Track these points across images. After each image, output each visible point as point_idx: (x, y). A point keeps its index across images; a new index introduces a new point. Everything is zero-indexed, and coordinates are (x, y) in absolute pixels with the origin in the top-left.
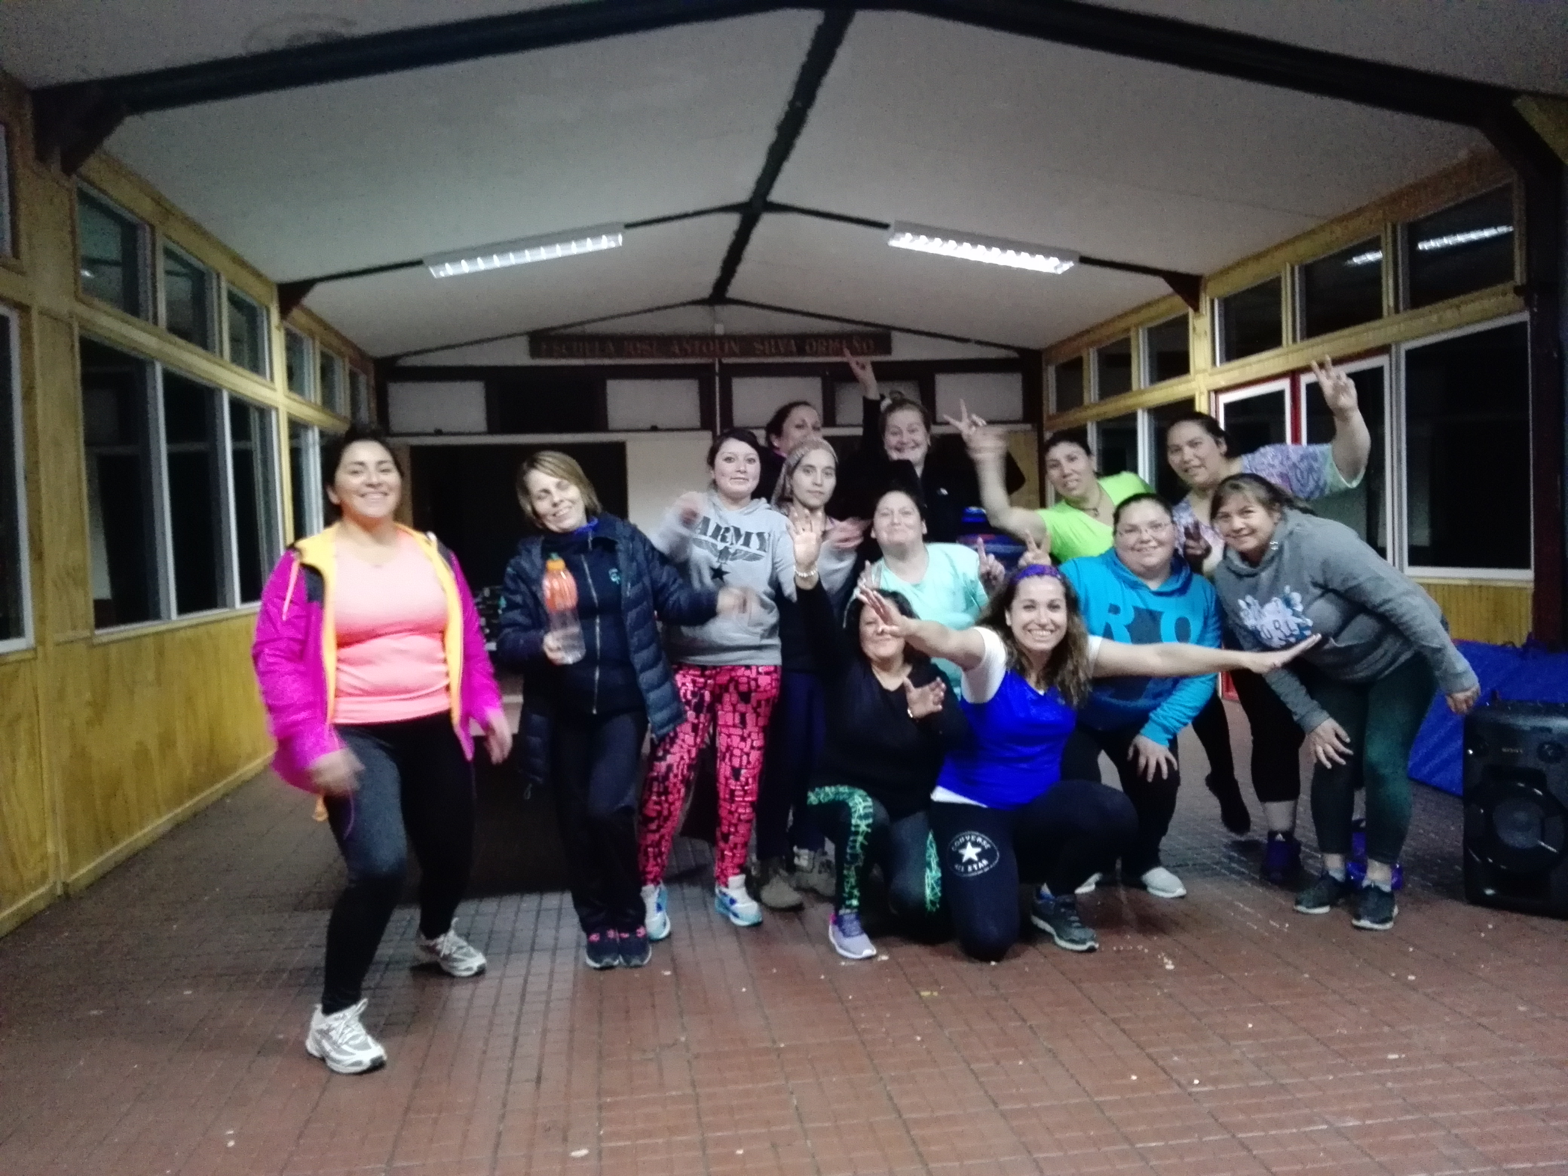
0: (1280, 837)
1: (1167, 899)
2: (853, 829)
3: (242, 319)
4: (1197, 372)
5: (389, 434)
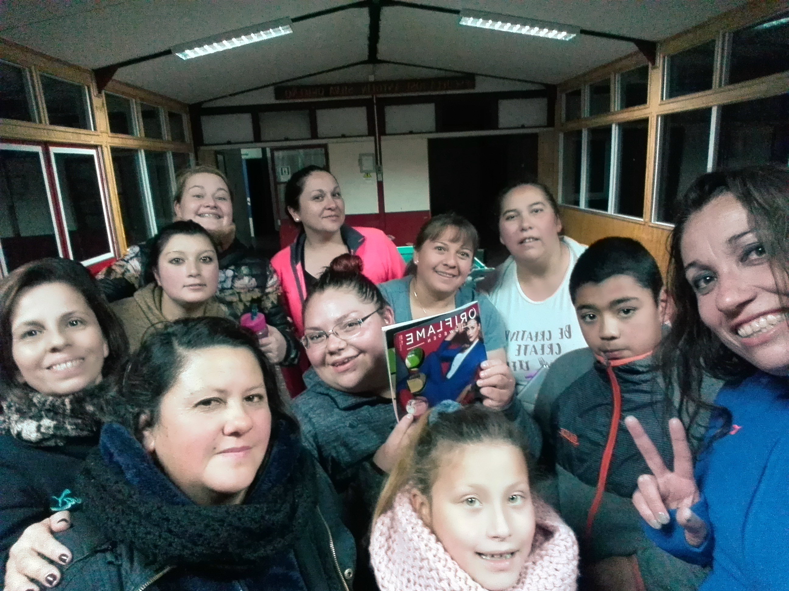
5: (203, 144)
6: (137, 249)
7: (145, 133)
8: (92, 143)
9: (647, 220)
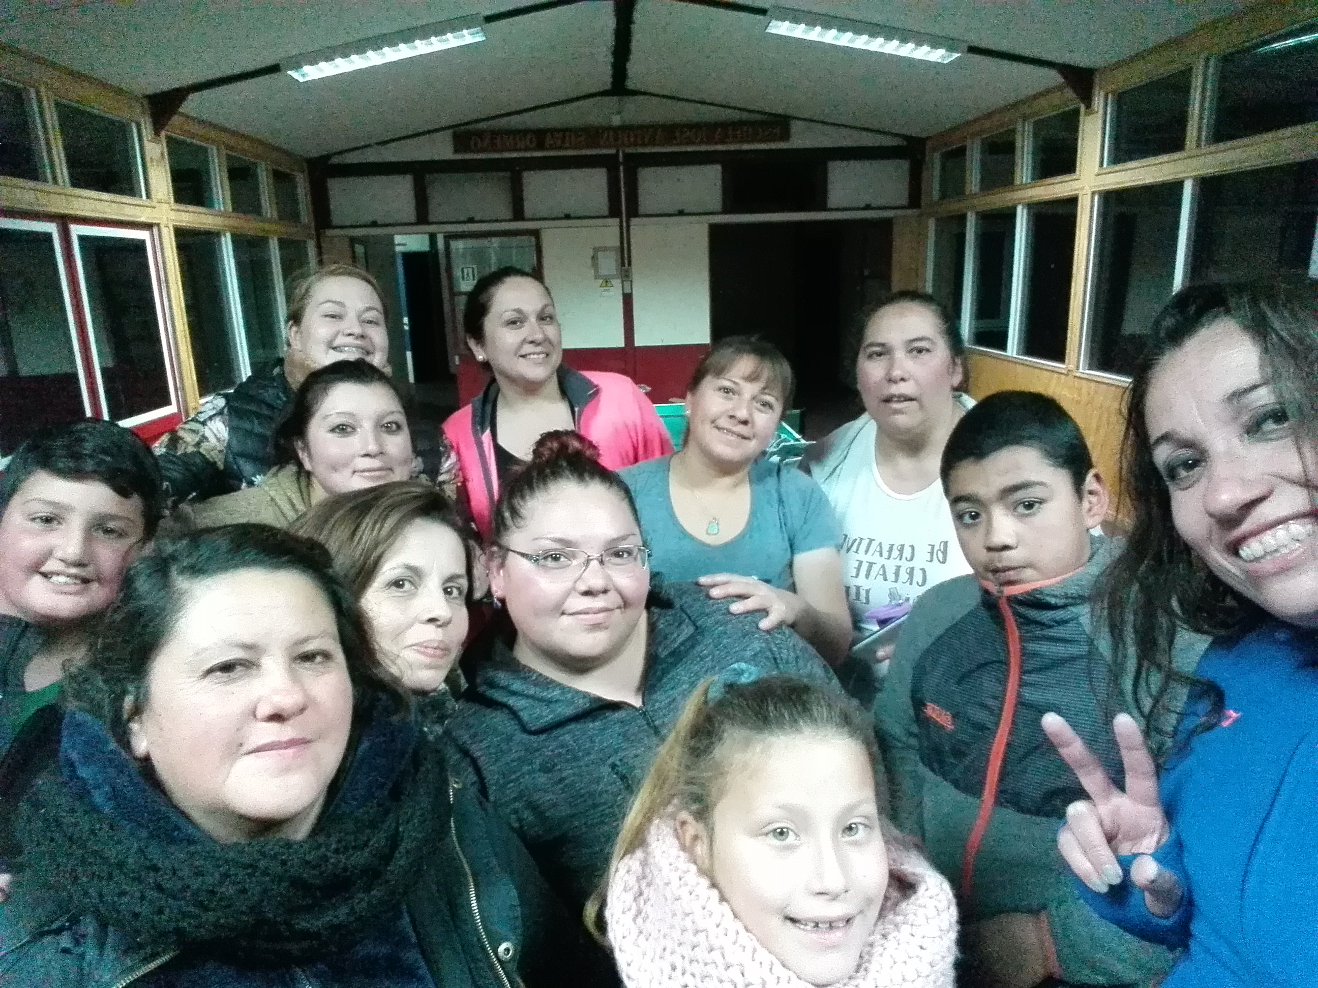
5: (330, 226)
6: (221, 402)
7: (233, 205)
8: (143, 219)
9: (1071, 367)
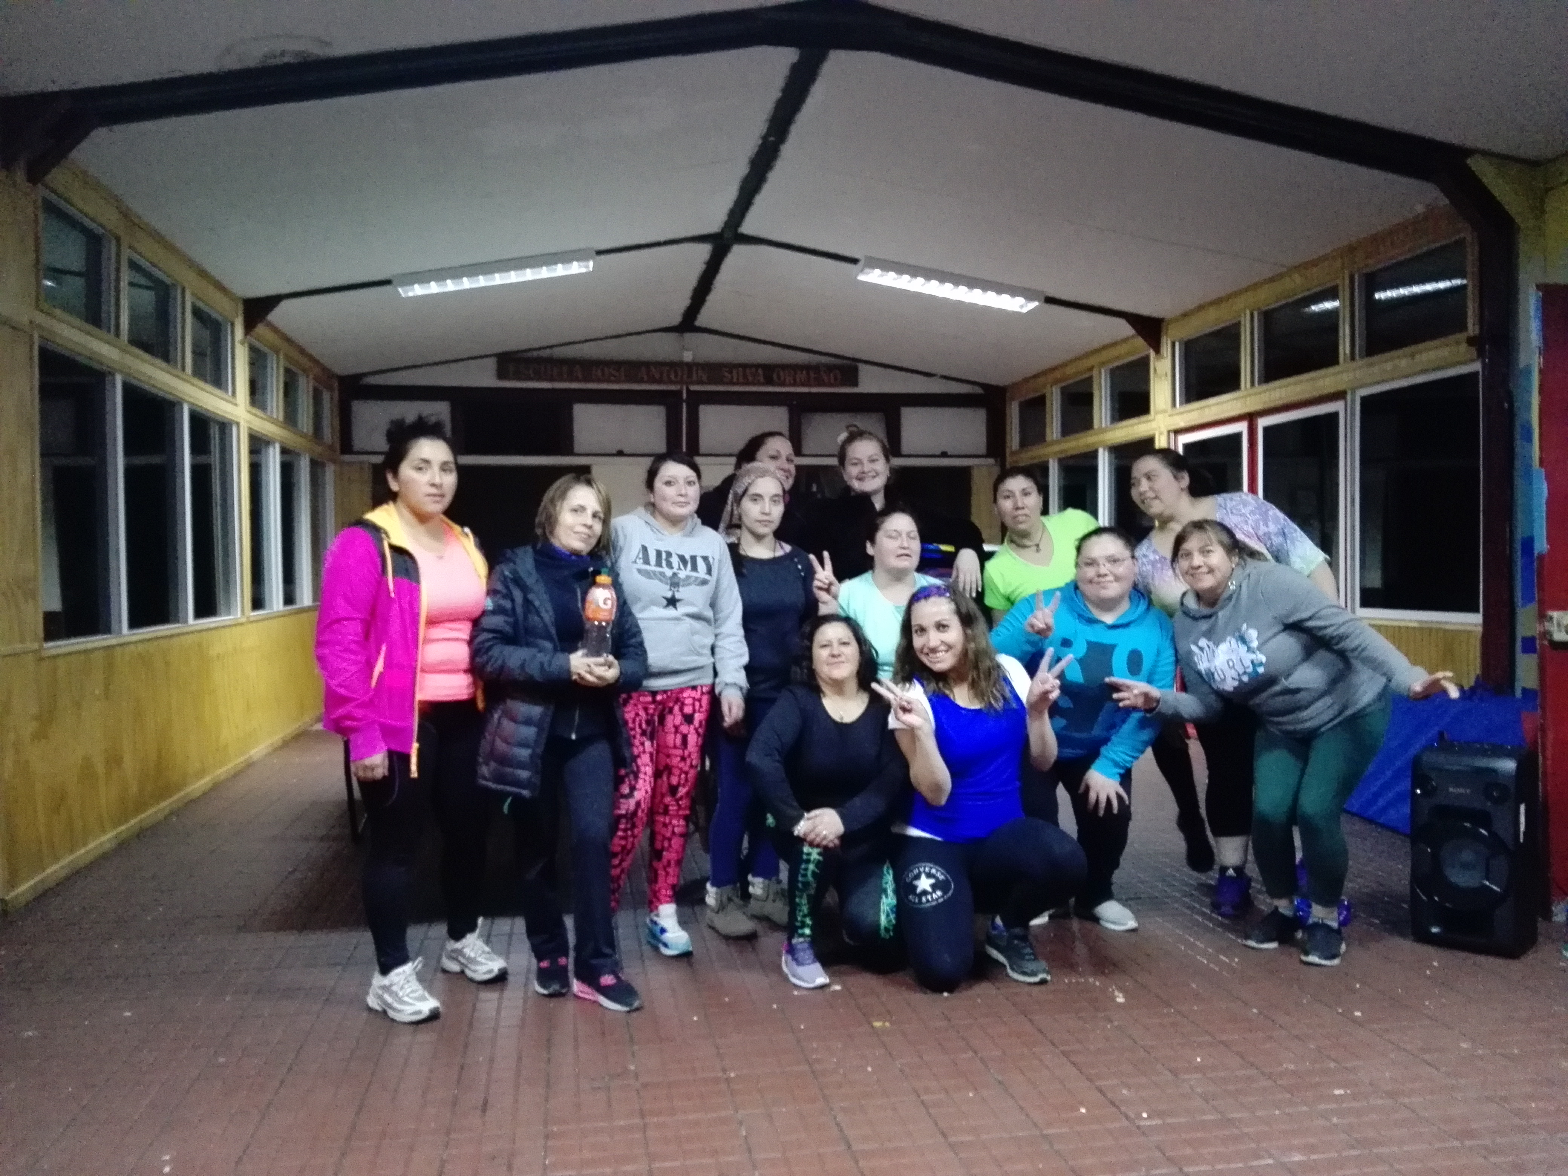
0: (1231, 872)
1: (1119, 931)
2: (805, 857)
3: (206, 334)
4: (1157, 413)
5: (351, 451)
